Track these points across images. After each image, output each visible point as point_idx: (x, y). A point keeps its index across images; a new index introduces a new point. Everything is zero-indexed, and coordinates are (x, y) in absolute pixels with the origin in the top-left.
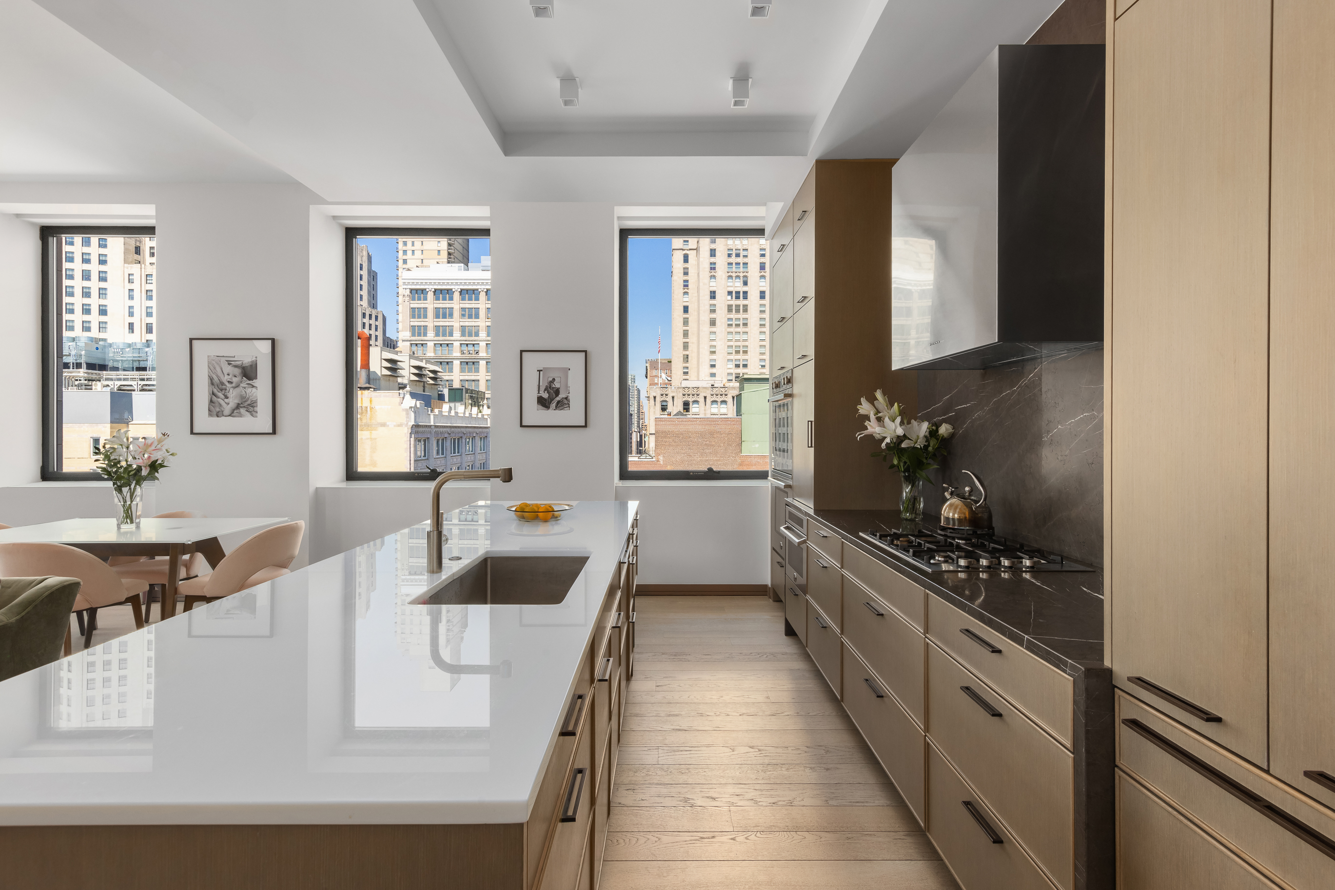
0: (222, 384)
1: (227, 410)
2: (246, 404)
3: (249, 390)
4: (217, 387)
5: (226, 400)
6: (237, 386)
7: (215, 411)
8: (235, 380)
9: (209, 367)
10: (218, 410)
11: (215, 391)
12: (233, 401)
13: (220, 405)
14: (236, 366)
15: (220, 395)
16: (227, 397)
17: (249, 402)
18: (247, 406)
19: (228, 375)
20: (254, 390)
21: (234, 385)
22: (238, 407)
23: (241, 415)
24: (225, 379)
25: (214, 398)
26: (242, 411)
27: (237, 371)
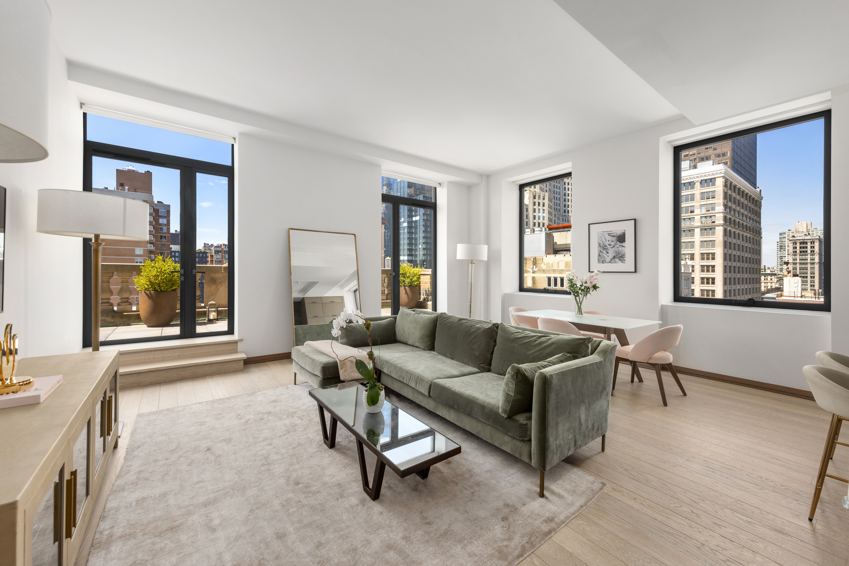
0: (605, 246)
1: (608, 259)
2: (618, 256)
3: (620, 249)
4: (603, 247)
5: (607, 254)
6: (614, 247)
7: (601, 260)
8: (612, 243)
9: (598, 237)
10: (603, 259)
11: (601, 250)
12: (611, 254)
13: (604, 257)
14: (613, 236)
15: (604, 252)
16: (608, 253)
17: (620, 255)
18: (620, 257)
19: (609, 241)
20: (623, 248)
21: (612, 246)
22: (614, 257)
23: (616, 262)
24: (607, 243)
25: (601, 254)
26: (617, 260)
27: (614, 239)
